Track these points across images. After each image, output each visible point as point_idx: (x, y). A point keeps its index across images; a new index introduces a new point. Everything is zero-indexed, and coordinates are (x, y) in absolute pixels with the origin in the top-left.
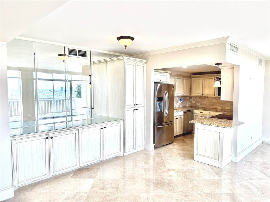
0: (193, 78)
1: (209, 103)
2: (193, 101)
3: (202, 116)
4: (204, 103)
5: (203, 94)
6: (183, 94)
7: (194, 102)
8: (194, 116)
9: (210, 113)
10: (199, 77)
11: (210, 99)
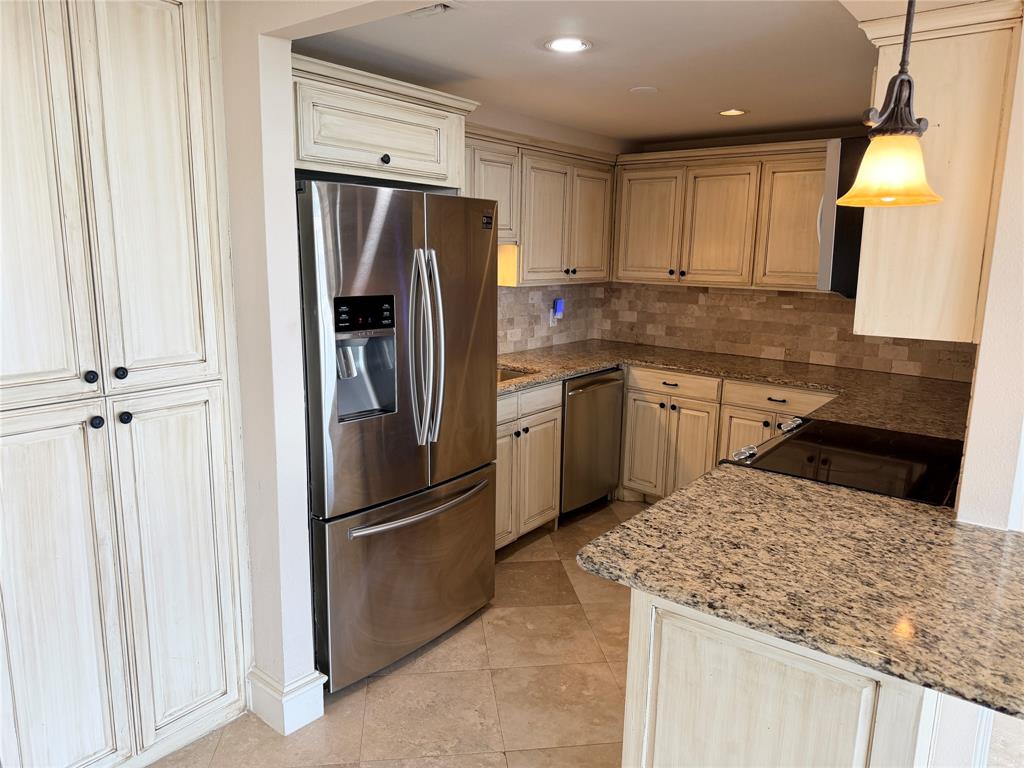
0: (627, 176)
1: (714, 322)
2: (628, 313)
3: (673, 407)
4: (687, 322)
5: (683, 274)
6: (567, 272)
7: (629, 317)
8: (630, 402)
9: (721, 387)
10: (665, 165)
11: (722, 303)
